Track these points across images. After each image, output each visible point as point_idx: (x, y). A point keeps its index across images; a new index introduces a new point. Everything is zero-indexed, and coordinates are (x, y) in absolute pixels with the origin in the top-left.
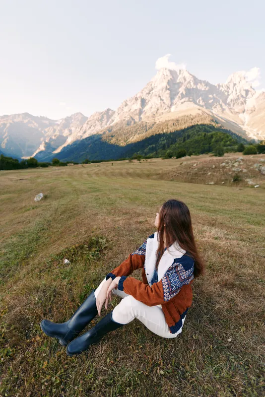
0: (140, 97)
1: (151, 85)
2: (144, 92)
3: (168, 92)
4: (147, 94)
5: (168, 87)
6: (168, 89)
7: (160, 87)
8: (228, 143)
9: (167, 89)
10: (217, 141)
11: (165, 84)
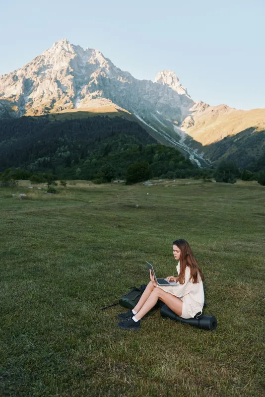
0: (22, 76)
1: (43, 60)
2: (29, 69)
3: (70, 76)
4: (35, 73)
5: (72, 70)
6: (71, 73)
7: (57, 67)
8: (181, 162)
9: (68, 73)
10: (161, 159)
11: (65, 64)
